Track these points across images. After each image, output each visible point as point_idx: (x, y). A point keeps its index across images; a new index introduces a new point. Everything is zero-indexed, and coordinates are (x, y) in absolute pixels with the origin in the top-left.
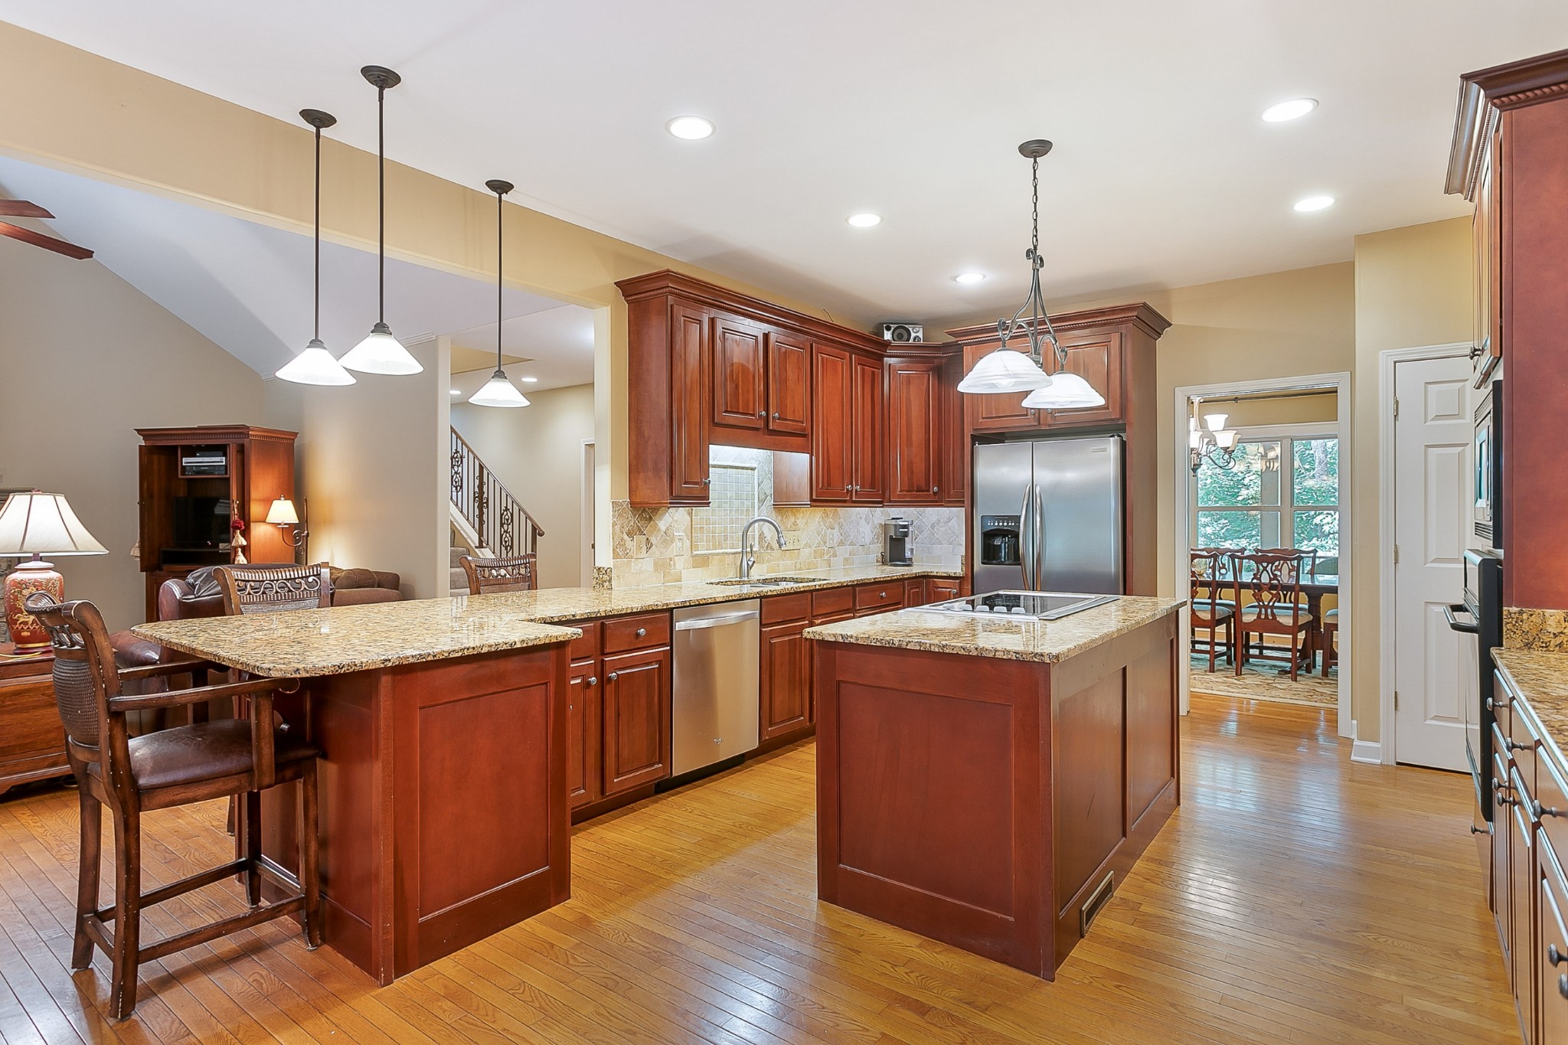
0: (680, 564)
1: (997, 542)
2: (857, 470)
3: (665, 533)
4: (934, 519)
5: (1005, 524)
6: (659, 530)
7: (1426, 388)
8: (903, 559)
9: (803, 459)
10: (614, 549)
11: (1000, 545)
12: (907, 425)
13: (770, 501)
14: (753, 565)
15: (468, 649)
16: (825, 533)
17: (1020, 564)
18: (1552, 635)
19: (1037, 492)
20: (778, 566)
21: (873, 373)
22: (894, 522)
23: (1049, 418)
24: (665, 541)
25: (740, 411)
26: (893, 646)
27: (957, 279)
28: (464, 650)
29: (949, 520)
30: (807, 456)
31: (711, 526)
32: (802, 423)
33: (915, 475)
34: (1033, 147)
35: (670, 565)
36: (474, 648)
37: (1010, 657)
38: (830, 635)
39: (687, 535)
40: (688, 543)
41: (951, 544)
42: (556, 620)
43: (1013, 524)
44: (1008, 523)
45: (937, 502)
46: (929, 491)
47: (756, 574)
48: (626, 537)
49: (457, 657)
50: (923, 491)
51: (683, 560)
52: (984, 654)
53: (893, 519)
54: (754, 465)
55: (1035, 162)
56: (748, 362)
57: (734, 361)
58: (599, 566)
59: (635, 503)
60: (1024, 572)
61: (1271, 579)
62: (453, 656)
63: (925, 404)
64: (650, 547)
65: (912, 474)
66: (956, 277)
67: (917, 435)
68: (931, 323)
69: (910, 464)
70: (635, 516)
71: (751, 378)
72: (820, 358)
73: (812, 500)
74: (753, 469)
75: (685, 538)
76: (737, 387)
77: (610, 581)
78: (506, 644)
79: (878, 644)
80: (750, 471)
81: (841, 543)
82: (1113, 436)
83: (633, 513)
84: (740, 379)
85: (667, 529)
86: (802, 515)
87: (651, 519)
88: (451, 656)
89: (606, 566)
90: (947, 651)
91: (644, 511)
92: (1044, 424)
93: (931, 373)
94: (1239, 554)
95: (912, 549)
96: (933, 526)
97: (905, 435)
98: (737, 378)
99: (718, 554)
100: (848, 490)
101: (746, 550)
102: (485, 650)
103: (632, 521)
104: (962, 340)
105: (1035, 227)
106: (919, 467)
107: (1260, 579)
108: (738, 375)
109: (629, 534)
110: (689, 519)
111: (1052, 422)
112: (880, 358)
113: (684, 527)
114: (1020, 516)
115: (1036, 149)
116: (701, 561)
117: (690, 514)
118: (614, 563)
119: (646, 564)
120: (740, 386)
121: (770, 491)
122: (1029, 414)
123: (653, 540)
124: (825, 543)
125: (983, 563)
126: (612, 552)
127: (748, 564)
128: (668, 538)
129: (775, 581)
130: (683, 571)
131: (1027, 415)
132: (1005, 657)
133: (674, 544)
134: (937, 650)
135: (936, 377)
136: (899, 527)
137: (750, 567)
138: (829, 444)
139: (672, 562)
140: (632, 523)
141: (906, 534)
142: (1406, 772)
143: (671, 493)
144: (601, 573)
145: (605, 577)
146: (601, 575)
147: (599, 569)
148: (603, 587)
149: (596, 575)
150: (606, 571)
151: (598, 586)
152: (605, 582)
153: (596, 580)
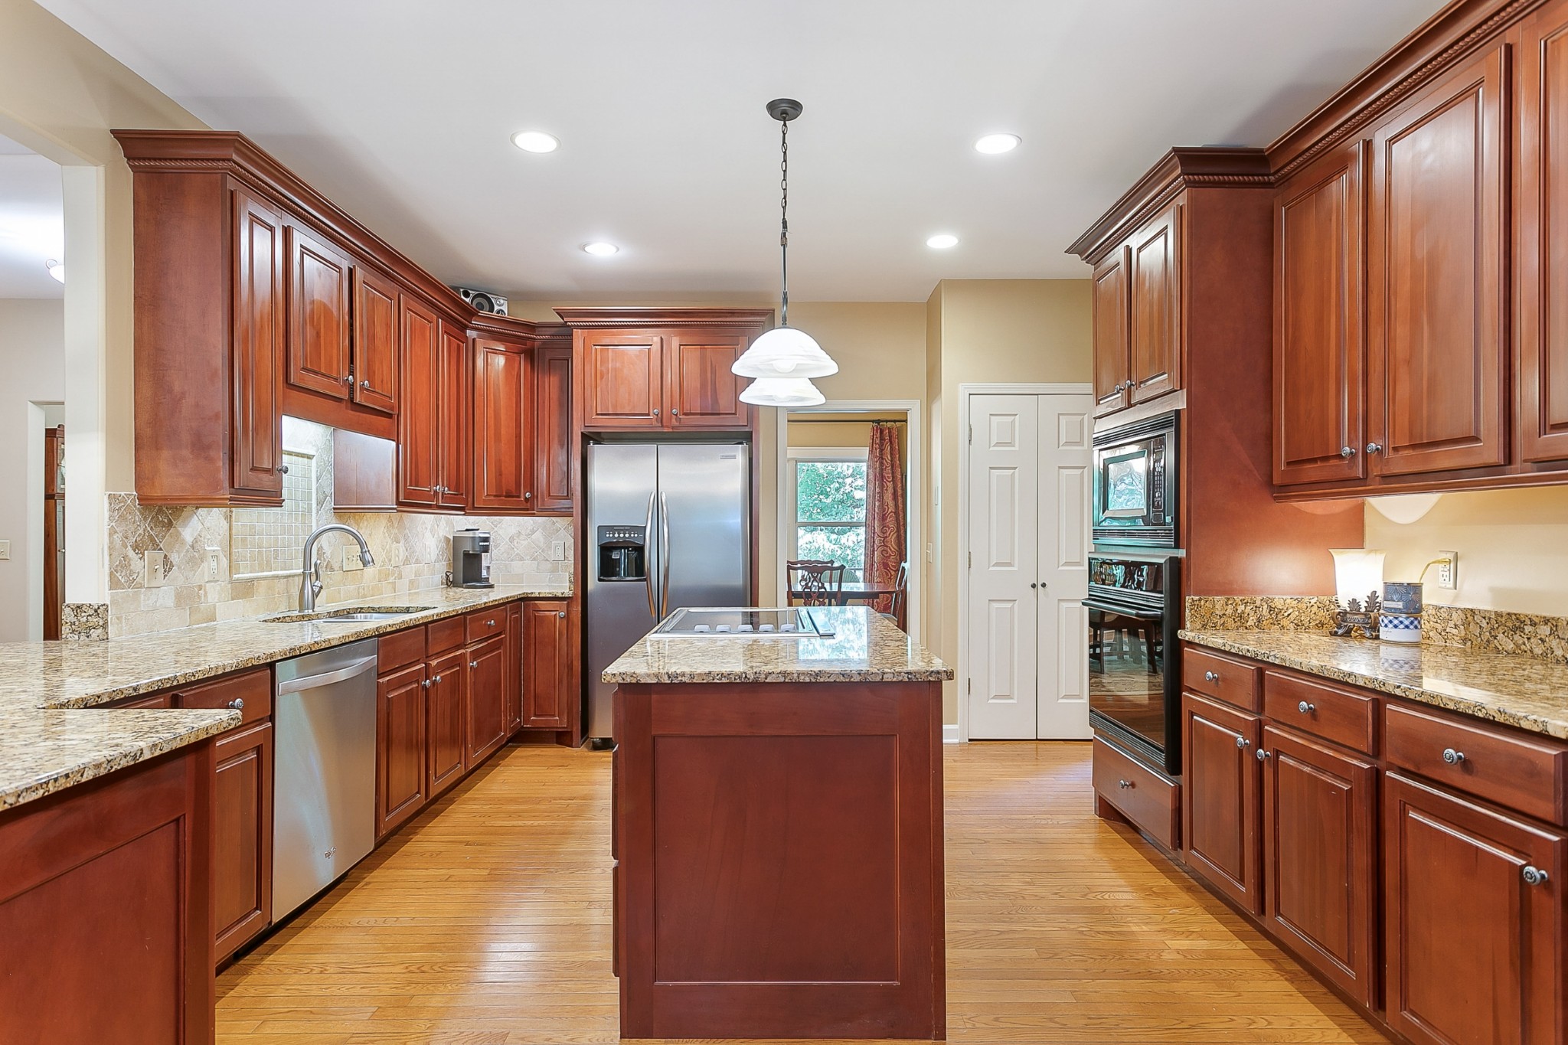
0: (215, 595)
1: (615, 556)
2: (443, 467)
3: (193, 547)
4: (513, 531)
5: (627, 535)
6: (183, 543)
7: (990, 419)
8: (479, 579)
9: (385, 448)
10: (111, 573)
11: (620, 559)
12: (495, 415)
13: (329, 504)
14: (319, 592)
15: (56, 780)
16: (390, 547)
17: (645, 580)
18: (1218, 617)
19: (663, 501)
20: (339, 593)
21: (459, 346)
22: (470, 534)
23: (674, 420)
24: (192, 560)
25: (323, 371)
26: (746, 680)
27: (587, 249)
28: (47, 783)
29: (533, 532)
30: (394, 444)
31: (257, 537)
32: (390, 398)
33: (503, 476)
34: (784, 107)
35: (200, 597)
36: (67, 776)
37: (900, 678)
38: (648, 675)
39: (223, 550)
40: (225, 562)
41: (534, 559)
42: (106, 699)
43: (636, 535)
44: (630, 535)
45: (528, 510)
46: (519, 497)
47: (323, 605)
48: (131, 553)
49: (35, 801)
50: (513, 497)
51: (218, 588)
52: (870, 679)
53: (467, 530)
54: (311, 452)
55: (785, 125)
56: (332, 302)
57: (315, 298)
58: (79, 602)
59: (147, 499)
60: (649, 588)
61: (819, 588)
62: (27, 800)
63: (516, 392)
64: (170, 569)
65: (501, 475)
66: (585, 246)
67: (507, 429)
68: (517, 296)
69: (499, 463)
70: (145, 519)
71: (335, 327)
72: (408, 315)
73: (399, 503)
74: (310, 457)
75: (221, 556)
76: (318, 334)
77: (105, 626)
78: (126, 756)
79: (724, 680)
80: (306, 460)
81: (407, 562)
82: (741, 443)
83: (142, 514)
84: (322, 326)
85: (196, 541)
86: (366, 523)
87: (170, 524)
88: (22, 801)
89: (95, 602)
90: (822, 680)
91: (160, 511)
92: (667, 427)
93: (522, 356)
94: (829, 565)
95: (488, 567)
96: (512, 539)
97: (493, 427)
98: (319, 323)
99: (265, 578)
100: (435, 491)
101: (312, 572)
102: (88, 776)
103: (140, 526)
104: (571, 321)
105: (785, 198)
106: (509, 468)
107: (810, 588)
108: (319, 319)
109: (136, 548)
110: (226, 525)
111: (677, 424)
112: (464, 328)
113: (220, 537)
114: (645, 527)
115: (785, 110)
116: (244, 590)
117: (229, 518)
118: (112, 596)
119: (164, 595)
120: (322, 334)
121: (330, 490)
122: (651, 414)
123: (175, 558)
124: (390, 560)
125: (600, 580)
126: (107, 578)
127: (313, 591)
128: (196, 554)
129: (348, 613)
130: (217, 604)
131: (648, 415)
132: (895, 680)
133: (205, 564)
134: (807, 680)
135: (529, 361)
136: (477, 540)
137: (315, 595)
138: (417, 430)
139: (202, 592)
140: (141, 531)
141: (486, 549)
142: (978, 747)
143: (232, 485)
144: (83, 614)
145: (95, 620)
146: (85, 618)
147: (78, 607)
148: (88, 637)
149: (73, 619)
150: (96, 611)
151: (77, 637)
152: (94, 628)
153: (71, 625)
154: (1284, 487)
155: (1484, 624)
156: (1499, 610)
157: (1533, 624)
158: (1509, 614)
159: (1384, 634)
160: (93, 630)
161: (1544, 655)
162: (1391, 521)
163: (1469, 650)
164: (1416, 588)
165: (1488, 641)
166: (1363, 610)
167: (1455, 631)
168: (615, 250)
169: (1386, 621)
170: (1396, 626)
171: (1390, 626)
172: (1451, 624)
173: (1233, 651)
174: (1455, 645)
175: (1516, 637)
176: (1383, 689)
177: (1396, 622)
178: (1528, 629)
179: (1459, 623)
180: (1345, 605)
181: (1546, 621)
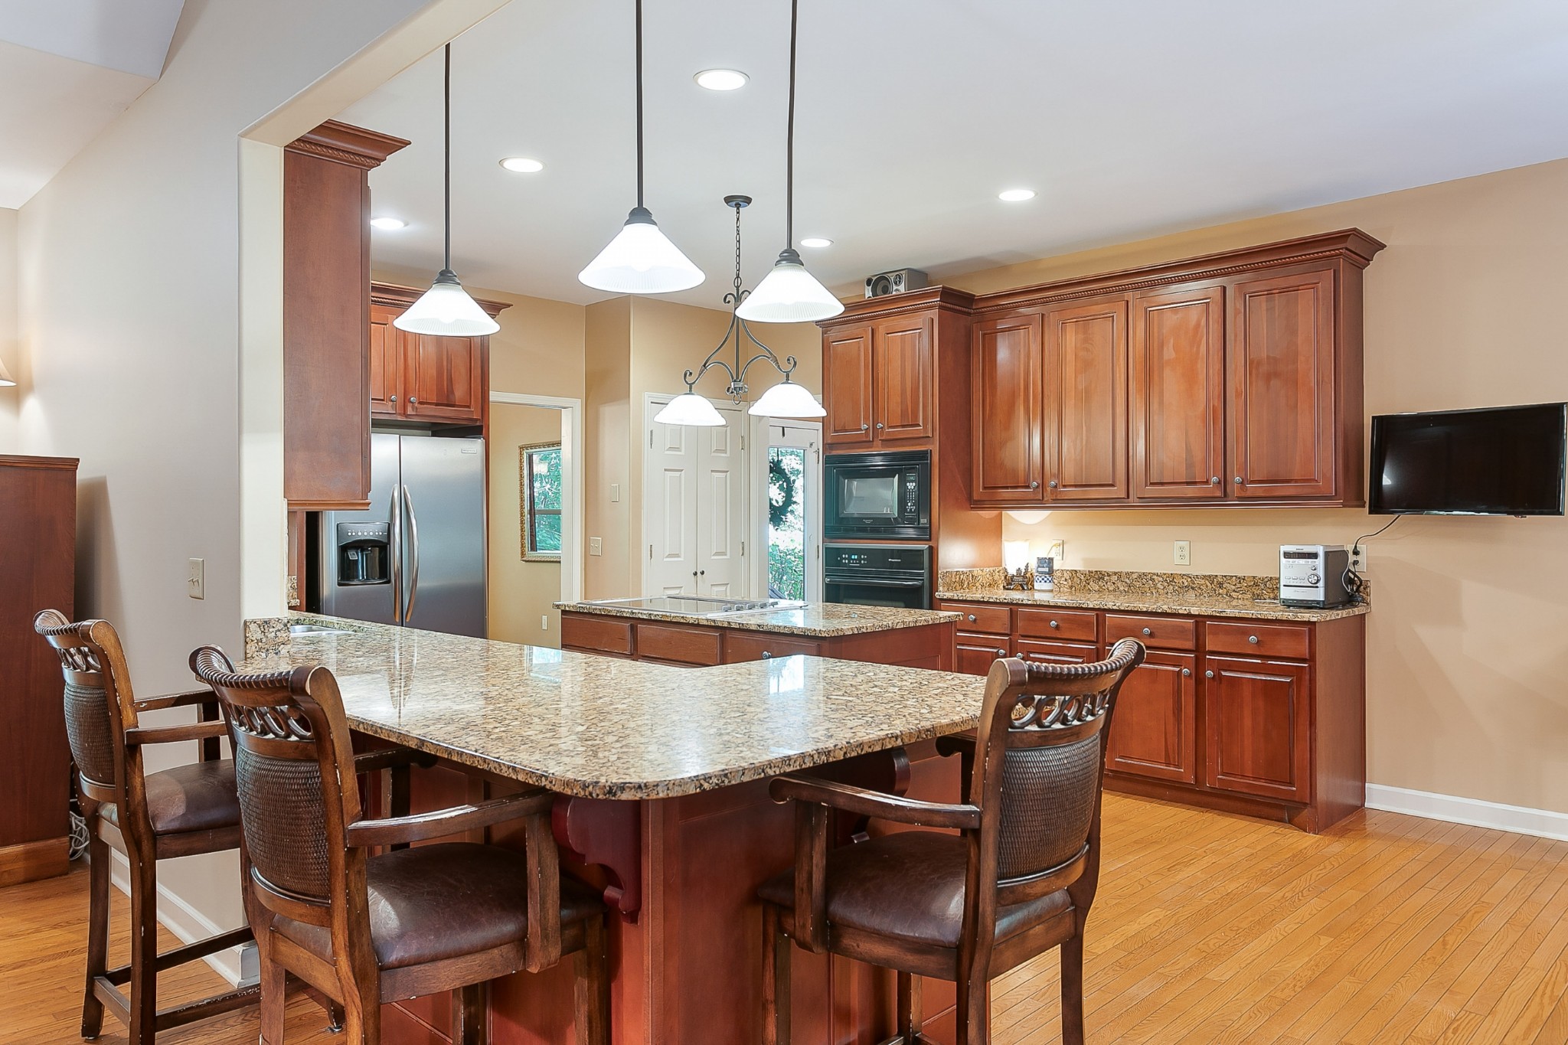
1: (352, 557)
11: (357, 561)
17: (388, 582)
19: (408, 495)
23: (410, 409)
60: (398, 591)
82: (480, 436)
92: (401, 414)
111: (413, 413)
122: (386, 399)
131: (384, 400)
144: (271, 630)
145: (284, 635)
146: (273, 634)
147: (266, 622)
148: (276, 654)
149: (259, 635)
150: (285, 625)
151: (264, 655)
152: (283, 644)
153: (257, 643)
154: (977, 502)
155: (1082, 578)
156: (1090, 570)
157: (1109, 575)
158: (1096, 571)
159: (1037, 586)
160: (282, 646)
161: (1115, 590)
162: (1020, 522)
163: (1074, 592)
164: (1051, 560)
165: (1085, 586)
166: (1022, 574)
167: (1065, 583)
168: (402, 224)
169: (1040, 579)
170: (1045, 582)
171: (1043, 581)
172: (1063, 579)
173: (991, 600)
174: (1066, 589)
175: (1100, 583)
176: (1106, 607)
177: (1046, 579)
178: (1106, 578)
179: (1068, 578)
180: (1012, 571)
181: (1115, 574)
